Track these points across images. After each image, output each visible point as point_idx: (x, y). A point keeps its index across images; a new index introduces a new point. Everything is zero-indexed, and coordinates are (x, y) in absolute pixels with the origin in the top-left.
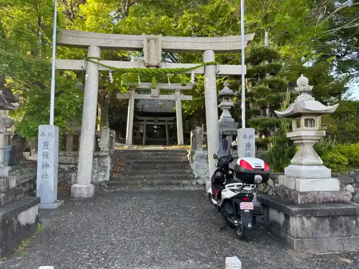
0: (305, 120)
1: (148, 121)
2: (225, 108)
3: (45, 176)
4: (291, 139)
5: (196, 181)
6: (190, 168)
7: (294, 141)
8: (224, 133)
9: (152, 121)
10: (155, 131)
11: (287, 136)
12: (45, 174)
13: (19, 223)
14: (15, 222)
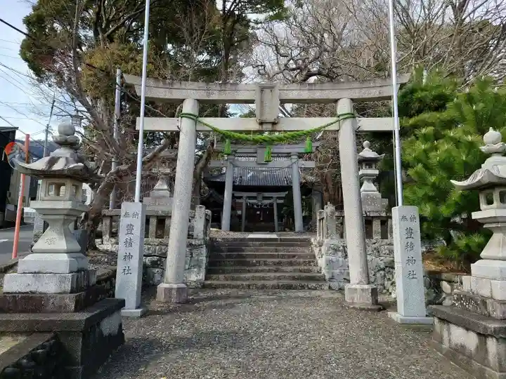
0: (500, 192)
1: (250, 198)
2: (366, 179)
3: (127, 271)
4: (479, 221)
5: (328, 284)
6: (316, 265)
7: (483, 224)
8: (368, 214)
9: (255, 198)
10: (258, 213)
11: (473, 218)
12: (127, 268)
13: (101, 333)
14: (97, 330)
